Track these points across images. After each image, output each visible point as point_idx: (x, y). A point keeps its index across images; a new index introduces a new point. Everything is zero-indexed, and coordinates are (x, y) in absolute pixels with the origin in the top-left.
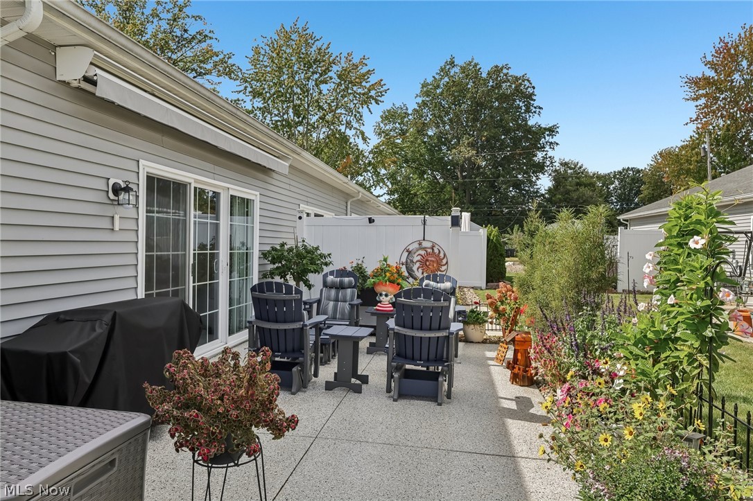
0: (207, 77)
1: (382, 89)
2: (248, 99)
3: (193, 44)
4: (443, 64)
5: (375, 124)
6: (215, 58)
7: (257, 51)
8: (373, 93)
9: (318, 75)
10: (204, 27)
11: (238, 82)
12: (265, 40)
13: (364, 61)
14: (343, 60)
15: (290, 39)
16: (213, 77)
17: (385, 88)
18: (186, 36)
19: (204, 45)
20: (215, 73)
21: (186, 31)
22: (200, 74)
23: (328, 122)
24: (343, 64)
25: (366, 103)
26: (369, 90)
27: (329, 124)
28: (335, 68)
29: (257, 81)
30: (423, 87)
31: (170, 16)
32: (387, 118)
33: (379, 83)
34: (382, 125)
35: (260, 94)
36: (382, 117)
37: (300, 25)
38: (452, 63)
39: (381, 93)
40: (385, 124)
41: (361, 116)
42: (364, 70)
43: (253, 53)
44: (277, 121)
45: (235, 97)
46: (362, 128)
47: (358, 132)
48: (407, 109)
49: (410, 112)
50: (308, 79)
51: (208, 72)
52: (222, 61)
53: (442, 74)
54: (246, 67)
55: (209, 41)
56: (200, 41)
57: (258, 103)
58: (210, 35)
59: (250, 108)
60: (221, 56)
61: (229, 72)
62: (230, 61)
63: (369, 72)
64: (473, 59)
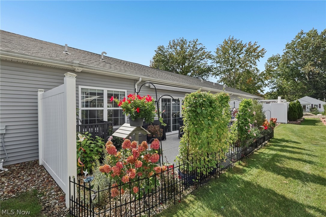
0: (204, 60)
1: (264, 52)
2: (215, 64)
3: (199, 52)
4: (297, 35)
5: (265, 64)
6: (206, 54)
7: (218, 49)
8: (260, 54)
9: (238, 52)
10: (202, 46)
11: (212, 60)
12: (220, 46)
13: (256, 44)
14: (247, 45)
15: (228, 43)
16: (205, 60)
17: (265, 51)
18: (197, 50)
19: (202, 51)
20: (205, 58)
21: (197, 49)
22: (202, 60)
23: (243, 67)
24: (247, 46)
25: (257, 58)
26: (258, 53)
27: (243, 68)
28: (244, 49)
29: (218, 58)
30: (286, 46)
31: (193, 45)
32: (270, 61)
33: (263, 50)
34: (268, 63)
35: (219, 62)
36: (268, 61)
37: (231, 38)
38: (302, 33)
39: (263, 53)
40: (270, 63)
41: (256, 63)
42: (256, 46)
43: (216, 50)
44: (224, 70)
45: (211, 64)
46: (256, 67)
47: (255, 69)
48: (280, 55)
49: (281, 56)
50: (235, 54)
51: (204, 59)
52: (208, 54)
53: (297, 38)
54: (215, 55)
55: (204, 50)
56: (201, 50)
57: (218, 65)
58: (204, 48)
59: (216, 67)
60: (208, 53)
61: (210, 57)
62: (210, 54)
63: (258, 47)
64: (313, 29)
